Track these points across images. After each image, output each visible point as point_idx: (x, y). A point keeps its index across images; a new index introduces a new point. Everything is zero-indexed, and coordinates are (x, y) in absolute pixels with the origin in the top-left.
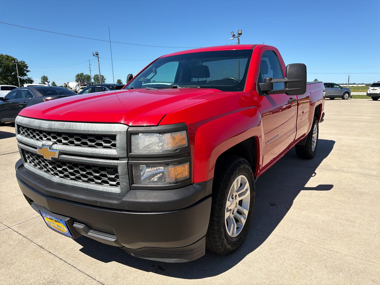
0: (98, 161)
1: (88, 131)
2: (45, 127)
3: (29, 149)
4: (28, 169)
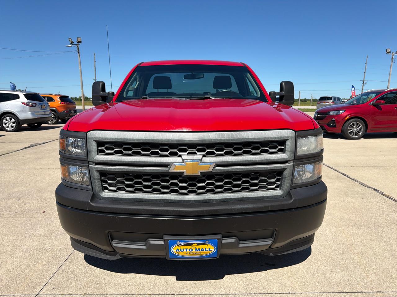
1: (259, 139)
2: (193, 139)
3: (142, 169)
4: (117, 198)
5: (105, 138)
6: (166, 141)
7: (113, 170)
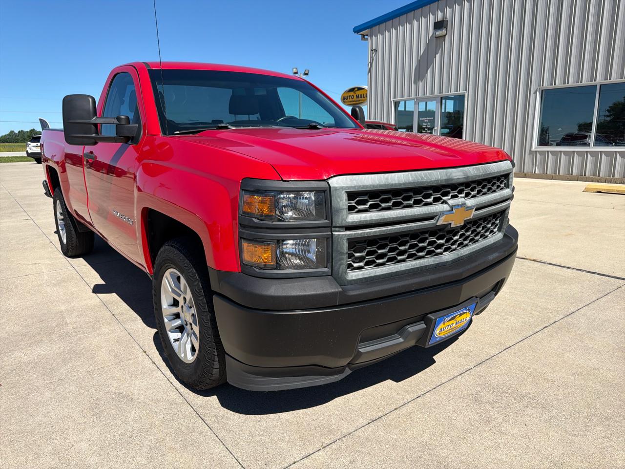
0: (503, 206)
2: (460, 177)
3: (407, 227)
4: (370, 277)
5: (364, 186)
6: (435, 182)
7: (372, 235)
